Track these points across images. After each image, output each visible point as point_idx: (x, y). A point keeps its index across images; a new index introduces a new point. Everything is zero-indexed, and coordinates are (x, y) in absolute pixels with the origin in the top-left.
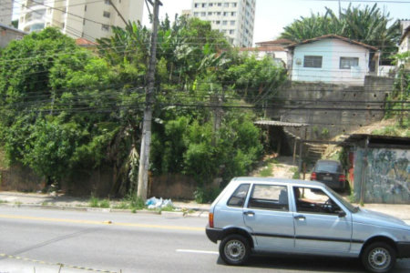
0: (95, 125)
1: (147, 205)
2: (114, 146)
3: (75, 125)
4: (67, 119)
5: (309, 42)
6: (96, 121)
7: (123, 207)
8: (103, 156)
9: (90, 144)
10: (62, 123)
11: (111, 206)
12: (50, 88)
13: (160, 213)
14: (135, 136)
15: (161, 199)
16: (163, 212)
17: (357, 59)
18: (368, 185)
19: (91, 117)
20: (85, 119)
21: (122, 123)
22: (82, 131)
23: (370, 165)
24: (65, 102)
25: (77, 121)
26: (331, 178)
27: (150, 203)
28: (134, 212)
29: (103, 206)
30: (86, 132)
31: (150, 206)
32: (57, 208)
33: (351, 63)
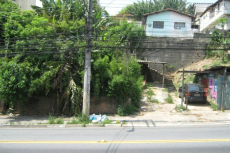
0: (44, 64)
1: (91, 120)
2: (58, 78)
3: (29, 64)
4: (21, 60)
5: (157, 13)
6: (44, 61)
7: (74, 123)
8: (51, 86)
9: (41, 77)
10: (18, 63)
11: (65, 122)
12: (4, 38)
13: (104, 126)
14: (72, 71)
15: (100, 115)
16: (105, 125)
17: (184, 23)
18: (225, 99)
19: (40, 58)
20: (35, 59)
21: (62, 62)
22: (34, 68)
23: (226, 86)
24: (19, 47)
25: (29, 61)
26: (199, 95)
27: (93, 119)
28: (84, 126)
29: (59, 123)
30: (37, 69)
31: (93, 121)
32: (22, 126)
33: (181, 25)
